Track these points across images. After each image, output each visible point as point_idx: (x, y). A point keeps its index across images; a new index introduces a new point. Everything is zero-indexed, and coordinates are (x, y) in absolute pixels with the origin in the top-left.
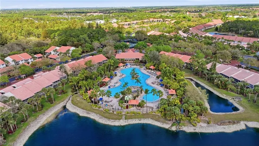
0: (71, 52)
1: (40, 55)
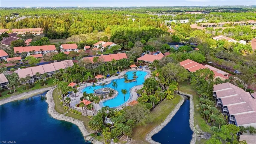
0: (110, 48)
1: (89, 47)
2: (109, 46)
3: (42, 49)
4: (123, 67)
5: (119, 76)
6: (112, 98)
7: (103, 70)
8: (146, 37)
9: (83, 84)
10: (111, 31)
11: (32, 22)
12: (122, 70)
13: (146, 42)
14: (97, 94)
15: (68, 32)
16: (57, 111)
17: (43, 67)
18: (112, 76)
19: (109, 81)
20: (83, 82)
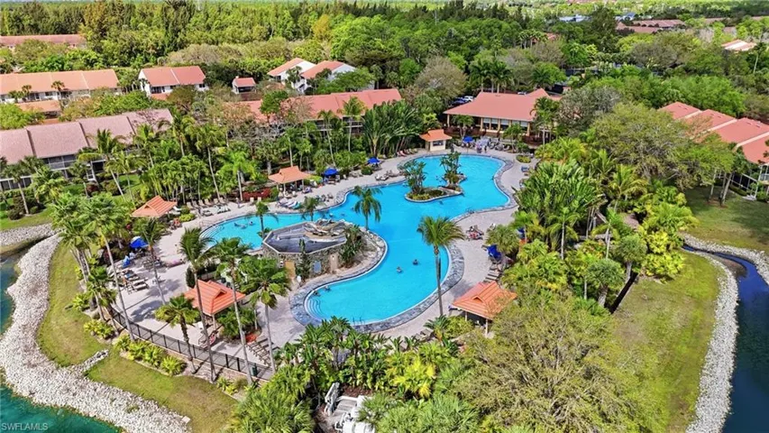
0: (331, 79)
1: (250, 82)
2: (326, 73)
3: (58, 83)
4: (395, 139)
5: (379, 174)
6: (356, 269)
7: (307, 147)
8: (466, 48)
9: (214, 210)
10: (334, 32)
11: (56, 13)
12: (387, 153)
13: (465, 62)
14: (281, 250)
15: (178, 40)
16: (43, 350)
17: (29, 132)
18: (347, 173)
19: (334, 195)
20: (211, 200)
